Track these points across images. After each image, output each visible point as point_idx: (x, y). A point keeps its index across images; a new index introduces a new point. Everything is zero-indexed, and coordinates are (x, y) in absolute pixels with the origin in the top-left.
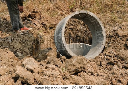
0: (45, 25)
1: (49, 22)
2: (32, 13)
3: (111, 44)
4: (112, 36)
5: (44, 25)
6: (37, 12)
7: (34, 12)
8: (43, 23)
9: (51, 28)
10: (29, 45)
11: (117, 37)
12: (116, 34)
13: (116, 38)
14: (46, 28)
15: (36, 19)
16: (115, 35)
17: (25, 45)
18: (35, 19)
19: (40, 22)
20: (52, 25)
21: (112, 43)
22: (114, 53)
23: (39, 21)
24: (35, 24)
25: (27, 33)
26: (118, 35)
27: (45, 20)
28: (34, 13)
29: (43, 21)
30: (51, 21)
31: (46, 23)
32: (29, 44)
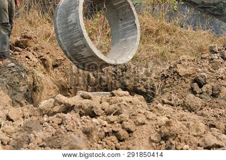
0: (45, 60)
1: (52, 56)
2: (23, 39)
3: (166, 89)
4: (168, 77)
5: (43, 61)
6: (30, 38)
7: (25, 37)
8: (41, 56)
9: (55, 66)
10: (21, 92)
11: (176, 77)
12: (174, 73)
13: (174, 78)
14: (46, 66)
15: (30, 49)
16: (172, 75)
17: (15, 92)
18: (27, 50)
19: (36, 55)
20: (57, 60)
21: (168, 87)
22: (177, 100)
23: (35, 53)
24: (29, 58)
25: (17, 72)
26: (178, 74)
27: (45, 51)
28: (25, 39)
29: (42, 54)
30: (55, 54)
31: (47, 57)
32: (22, 90)
